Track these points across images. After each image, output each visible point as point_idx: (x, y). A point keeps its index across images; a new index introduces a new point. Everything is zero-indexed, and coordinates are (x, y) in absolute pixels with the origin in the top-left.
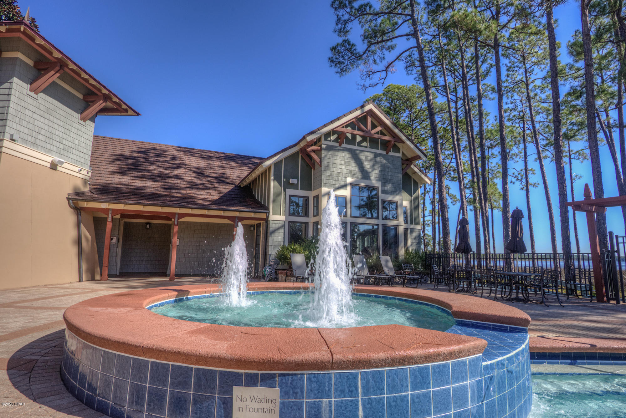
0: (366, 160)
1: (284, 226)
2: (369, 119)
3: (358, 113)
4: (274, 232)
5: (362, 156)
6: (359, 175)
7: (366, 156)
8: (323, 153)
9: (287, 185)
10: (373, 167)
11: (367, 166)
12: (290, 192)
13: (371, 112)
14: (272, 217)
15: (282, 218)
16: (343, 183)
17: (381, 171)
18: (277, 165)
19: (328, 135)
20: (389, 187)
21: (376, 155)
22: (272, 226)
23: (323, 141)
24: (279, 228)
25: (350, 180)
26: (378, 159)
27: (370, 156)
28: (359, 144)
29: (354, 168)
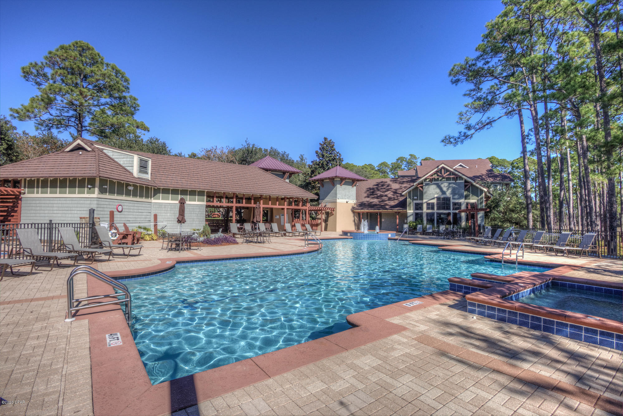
0: (444, 186)
1: (413, 214)
2: (443, 170)
3: (436, 170)
4: (409, 216)
5: (442, 186)
6: (440, 193)
7: (445, 186)
8: (424, 187)
9: (413, 199)
10: (448, 189)
11: (445, 189)
12: (415, 202)
13: (443, 168)
14: (408, 211)
15: (412, 211)
16: (433, 197)
17: (452, 190)
18: (409, 192)
19: (426, 179)
20: (456, 197)
21: (450, 184)
22: (408, 215)
23: (424, 182)
24: (411, 215)
25: (436, 196)
26: (451, 185)
27: (446, 184)
28: (441, 180)
29: (438, 190)
